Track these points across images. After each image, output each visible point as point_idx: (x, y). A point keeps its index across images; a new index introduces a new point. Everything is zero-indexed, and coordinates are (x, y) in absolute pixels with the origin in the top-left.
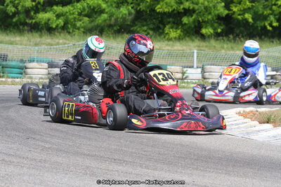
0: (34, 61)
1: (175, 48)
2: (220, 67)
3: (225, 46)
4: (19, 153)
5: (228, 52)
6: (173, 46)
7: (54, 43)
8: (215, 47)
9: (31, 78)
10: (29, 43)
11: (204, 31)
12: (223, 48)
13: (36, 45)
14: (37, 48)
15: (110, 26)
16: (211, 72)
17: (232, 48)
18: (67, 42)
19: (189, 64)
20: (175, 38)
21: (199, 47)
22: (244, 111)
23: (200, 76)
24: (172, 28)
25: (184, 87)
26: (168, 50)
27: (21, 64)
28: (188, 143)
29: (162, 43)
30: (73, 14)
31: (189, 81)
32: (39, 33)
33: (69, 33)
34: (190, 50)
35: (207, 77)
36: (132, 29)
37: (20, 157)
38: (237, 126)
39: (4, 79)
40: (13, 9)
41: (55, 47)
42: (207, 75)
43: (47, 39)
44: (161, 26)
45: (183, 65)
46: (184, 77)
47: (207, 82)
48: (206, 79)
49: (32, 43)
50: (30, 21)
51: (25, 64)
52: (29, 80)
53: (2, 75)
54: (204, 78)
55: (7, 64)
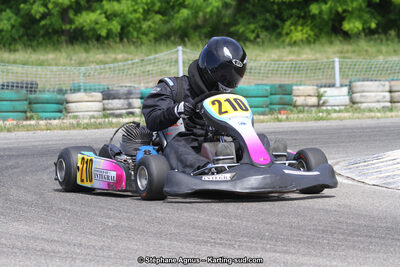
0: (79, 90)
1: (304, 56)
2: (377, 83)
3: (384, 48)
4: (65, 237)
5: (389, 59)
6: (299, 54)
7: (108, 60)
8: (367, 51)
9: (75, 117)
10: (68, 61)
11: (346, 26)
12: (380, 52)
13: (81, 64)
14: (83, 69)
15: (197, 28)
16: (363, 92)
17: (395, 51)
18: (130, 57)
19: (329, 82)
20: (302, 41)
21: (342, 52)
23: (346, 100)
24: (295, 24)
25: (322, 119)
26: (292, 60)
27: (59, 97)
28: (334, 208)
29: (281, 50)
30: (135, 11)
31: (329, 108)
32: (84, 45)
33: (134, 43)
34: (328, 58)
35: (358, 100)
36: (232, 29)
37: (69, 244)
39: (33, 122)
40: (42, 9)
41: (111, 65)
42: (357, 97)
43: (97, 55)
44: (278, 22)
45: (319, 82)
46: (321, 102)
47: (359, 108)
48: (357, 103)
49: (73, 62)
50: (68, 27)
51: (66, 96)
52: (74, 122)
53: (29, 114)
54: (353, 102)
55: (36, 98)
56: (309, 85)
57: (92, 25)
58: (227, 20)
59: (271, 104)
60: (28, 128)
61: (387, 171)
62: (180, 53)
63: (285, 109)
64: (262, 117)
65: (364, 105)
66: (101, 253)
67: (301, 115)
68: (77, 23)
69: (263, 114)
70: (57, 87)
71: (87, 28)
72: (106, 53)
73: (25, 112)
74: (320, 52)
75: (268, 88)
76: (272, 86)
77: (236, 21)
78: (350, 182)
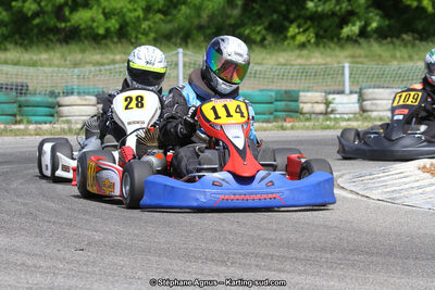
0: (72, 93)
1: (313, 61)
2: (388, 91)
3: (398, 54)
4: (48, 251)
5: (403, 64)
6: (309, 57)
7: (105, 61)
8: (380, 56)
9: (68, 122)
10: (63, 62)
12: (394, 57)
13: (76, 65)
14: (76, 70)
15: (200, 28)
16: (374, 99)
17: (410, 57)
19: (341, 88)
21: (353, 57)
22: (432, 164)
23: (356, 108)
25: (328, 128)
26: (300, 65)
27: (51, 100)
28: (335, 224)
29: (290, 53)
30: (135, 10)
31: (338, 116)
32: (80, 45)
33: (132, 44)
34: (339, 63)
35: (368, 108)
38: (420, 191)
39: (22, 127)
41: (107, 67)
42: (367, 104)
43: (94, 55)
44: (286, 23)
45: (327, 89)
46: (329, 110)
47: (369, 116)
48: (367, 111)
49: (68, 62)
50: (63, 25)
51: (58, 99)
52: (65, 126)
53: (18, 118)
54: (363, 110)
55: (26, 101)
56: (317, 91)
57: (90, 23)
58: (232, 21)
59: (276, 111)
60: (16, 133)
61: (393, 185)
62: (181, 55)
63: (291, 117)
64: (265, 125)
65: (374, 114)
66: (85, 268)
67: (307, 124)
68: (73, 22)
69: (268, 121)
70: (49, 89)
71: (83, 26)
72: (103, 54)
73: (15, 115)
74: (330, 56)
75: (273, 94)
76: (278, 92)
77: (242, 21)
78: (354, 196)
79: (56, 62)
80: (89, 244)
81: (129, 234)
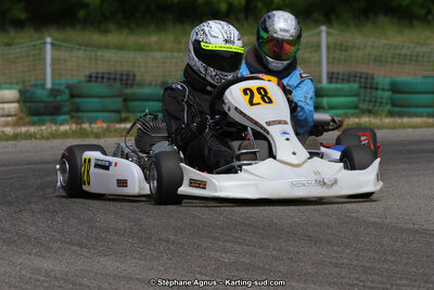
79: (168, 46)
80: (218, 268)
81: (266, 256)
